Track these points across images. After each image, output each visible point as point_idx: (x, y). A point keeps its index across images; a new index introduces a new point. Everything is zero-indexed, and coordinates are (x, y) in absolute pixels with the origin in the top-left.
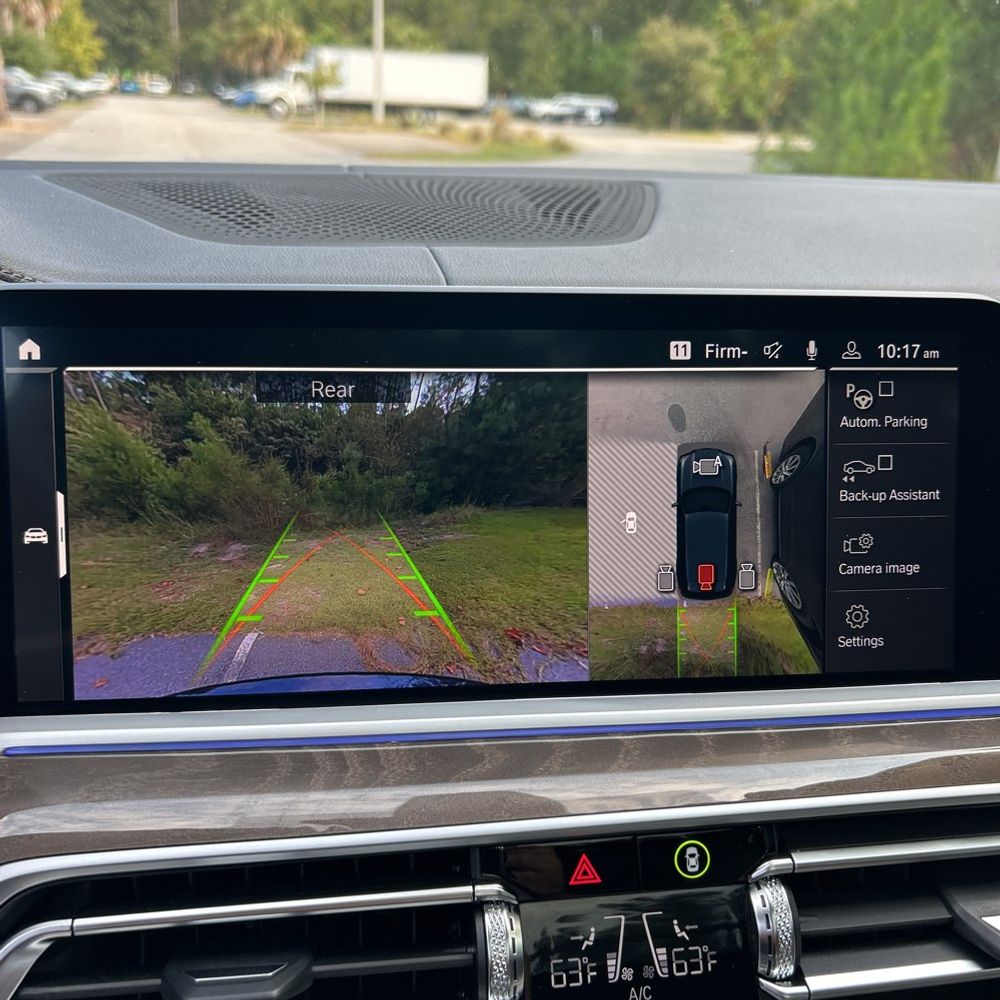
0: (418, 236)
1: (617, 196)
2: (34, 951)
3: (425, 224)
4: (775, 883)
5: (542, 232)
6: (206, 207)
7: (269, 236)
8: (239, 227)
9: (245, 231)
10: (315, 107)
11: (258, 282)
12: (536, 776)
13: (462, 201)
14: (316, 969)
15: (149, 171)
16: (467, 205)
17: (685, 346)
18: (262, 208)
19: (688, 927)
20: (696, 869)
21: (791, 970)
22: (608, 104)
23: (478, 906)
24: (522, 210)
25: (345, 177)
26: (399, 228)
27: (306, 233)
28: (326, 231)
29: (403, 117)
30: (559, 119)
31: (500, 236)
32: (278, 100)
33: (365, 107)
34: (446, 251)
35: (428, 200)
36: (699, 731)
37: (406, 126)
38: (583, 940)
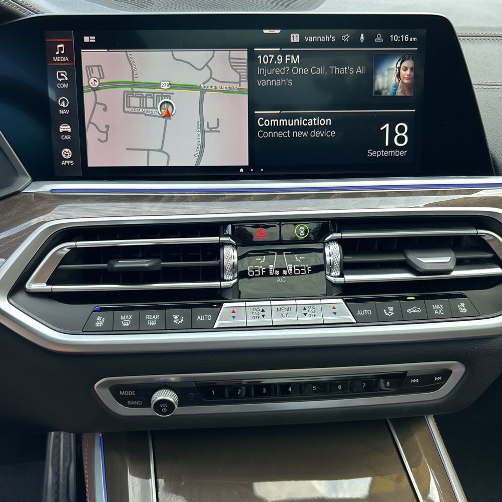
2: (64, 251)
4: (335, 242)
17: (297, 36)
19: (301, 258)
20: (303, 235)
21: (339, 273)
23: (221, 245)
38: (261, 260)
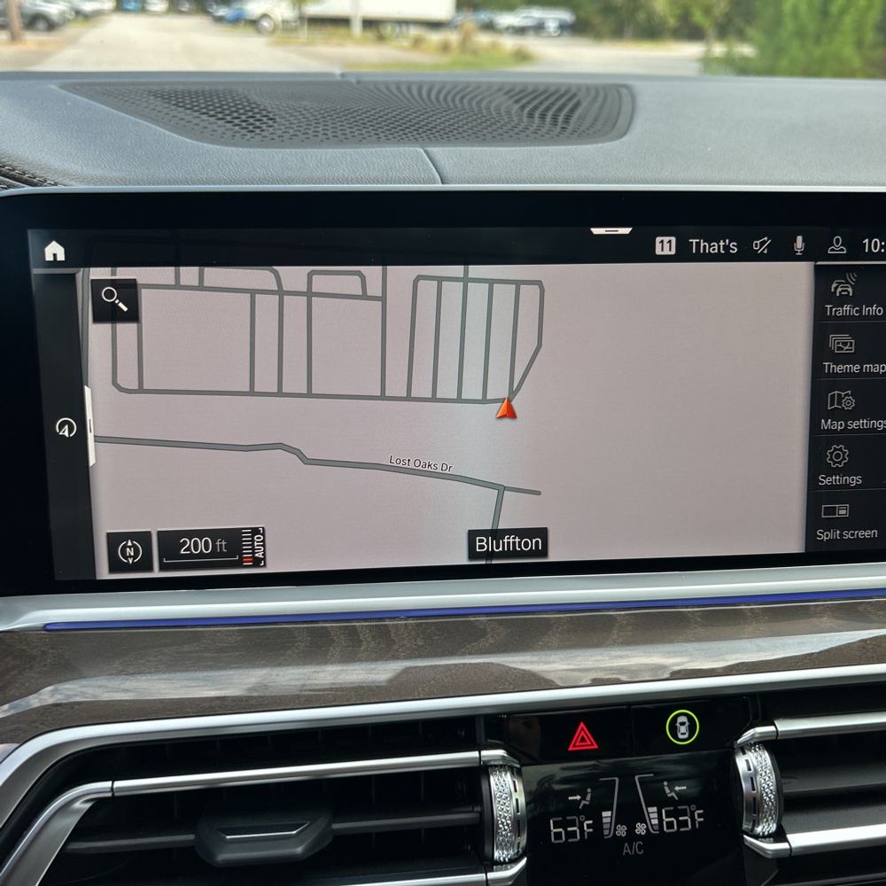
0: (411, 138)
1: (596, 98)
2: (78, 811)
3: (418, 126)
4: (760, 749)
5: (528, 132)
6: (212, 113)
7: (273, 139)
8: (244, 131)
9: (249, 135)
10: (298, 23)
11: (264, 183)
12: (536, 650)
13: (451, 104)
14: (336, 826)
15: (157, 80)
16: (456, 106)
17: (670, 242)
18: (264, 113)
19: (677, 788)
20: (686, 736)
21: (773, 828)
22: (566, 16)
23: (484, 769)
24: (508, 112)
25: (339, 84)
26: (394, 130)
27: (307, 136)
28: (326, 134)
29: (378, 31)
30: (521, 31)
31: (489, 136)
32: (265, 16)
33: (343, 22)
34: (438, 151)
35: (418, 103)
36: (687, 607)
37: (381, 38)
38: (580, 800)
